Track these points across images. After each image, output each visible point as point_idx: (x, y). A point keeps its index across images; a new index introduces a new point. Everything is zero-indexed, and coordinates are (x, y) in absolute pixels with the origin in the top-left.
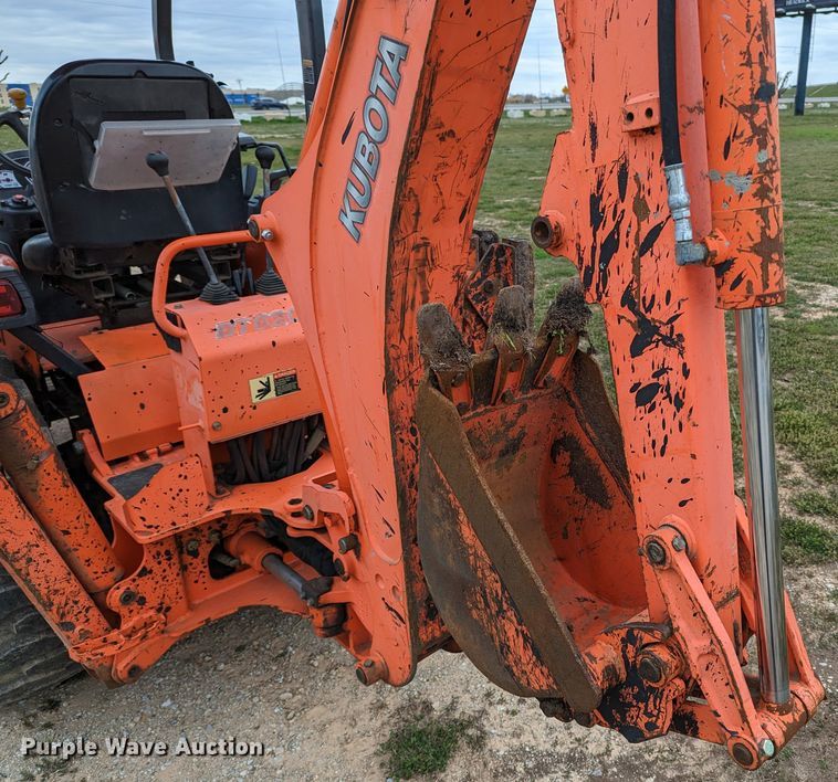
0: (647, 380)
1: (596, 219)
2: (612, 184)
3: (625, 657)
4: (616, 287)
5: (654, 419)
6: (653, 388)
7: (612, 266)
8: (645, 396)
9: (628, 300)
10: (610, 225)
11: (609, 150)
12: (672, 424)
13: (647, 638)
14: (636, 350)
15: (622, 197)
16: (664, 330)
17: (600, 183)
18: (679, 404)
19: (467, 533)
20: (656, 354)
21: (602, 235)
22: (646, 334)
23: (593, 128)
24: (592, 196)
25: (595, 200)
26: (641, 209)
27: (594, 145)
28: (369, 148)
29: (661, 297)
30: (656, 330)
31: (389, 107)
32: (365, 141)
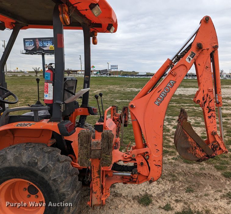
0: (210, 115)
1: (203, 99)
2: (206, 96)
3: (211, 148)
4: (206, 106)
5: (211, 119)
6: (211, 116)
7: (205, 104)
8: (210, 117)
9: (208, 107)
10: (205, 100)
11: (206, 93)
12: (213, 119)
13: (215, 144)
14: (209, 112)
15: (207, 97)
16: (212, 110)
17: (204, 96)
18: (214, 117)
19: (190, 140)
20: (211, 112)
21: (204, 101)
22: (210, 110)
23: (203, 91)
24: (203, 97)
25: (203, 98)
26: (210, 98)
27: (204, 92)
28: (164, 93)
29: (212, 106)
30: (211, 110)
31: (170, 88)
32: (164, 92)
